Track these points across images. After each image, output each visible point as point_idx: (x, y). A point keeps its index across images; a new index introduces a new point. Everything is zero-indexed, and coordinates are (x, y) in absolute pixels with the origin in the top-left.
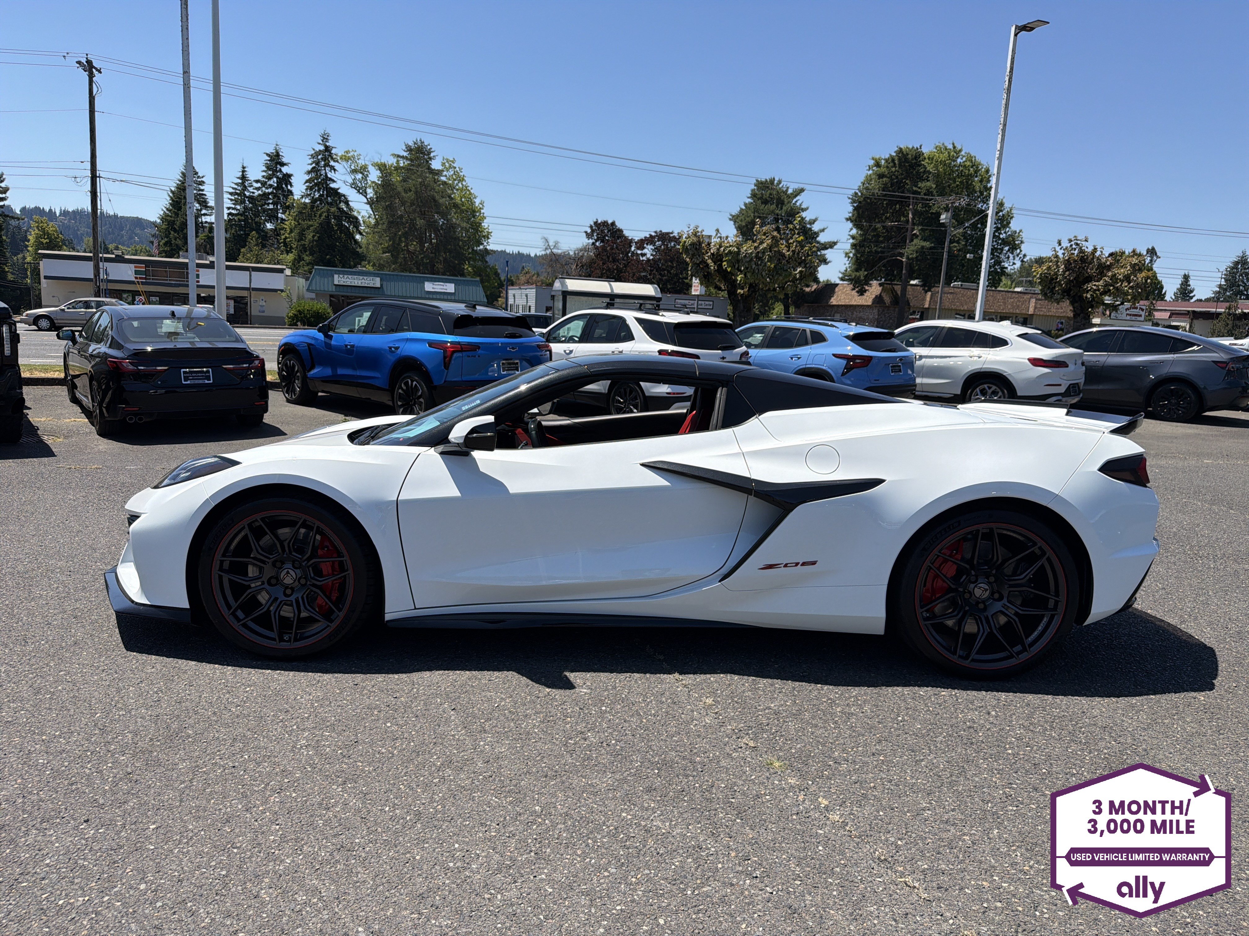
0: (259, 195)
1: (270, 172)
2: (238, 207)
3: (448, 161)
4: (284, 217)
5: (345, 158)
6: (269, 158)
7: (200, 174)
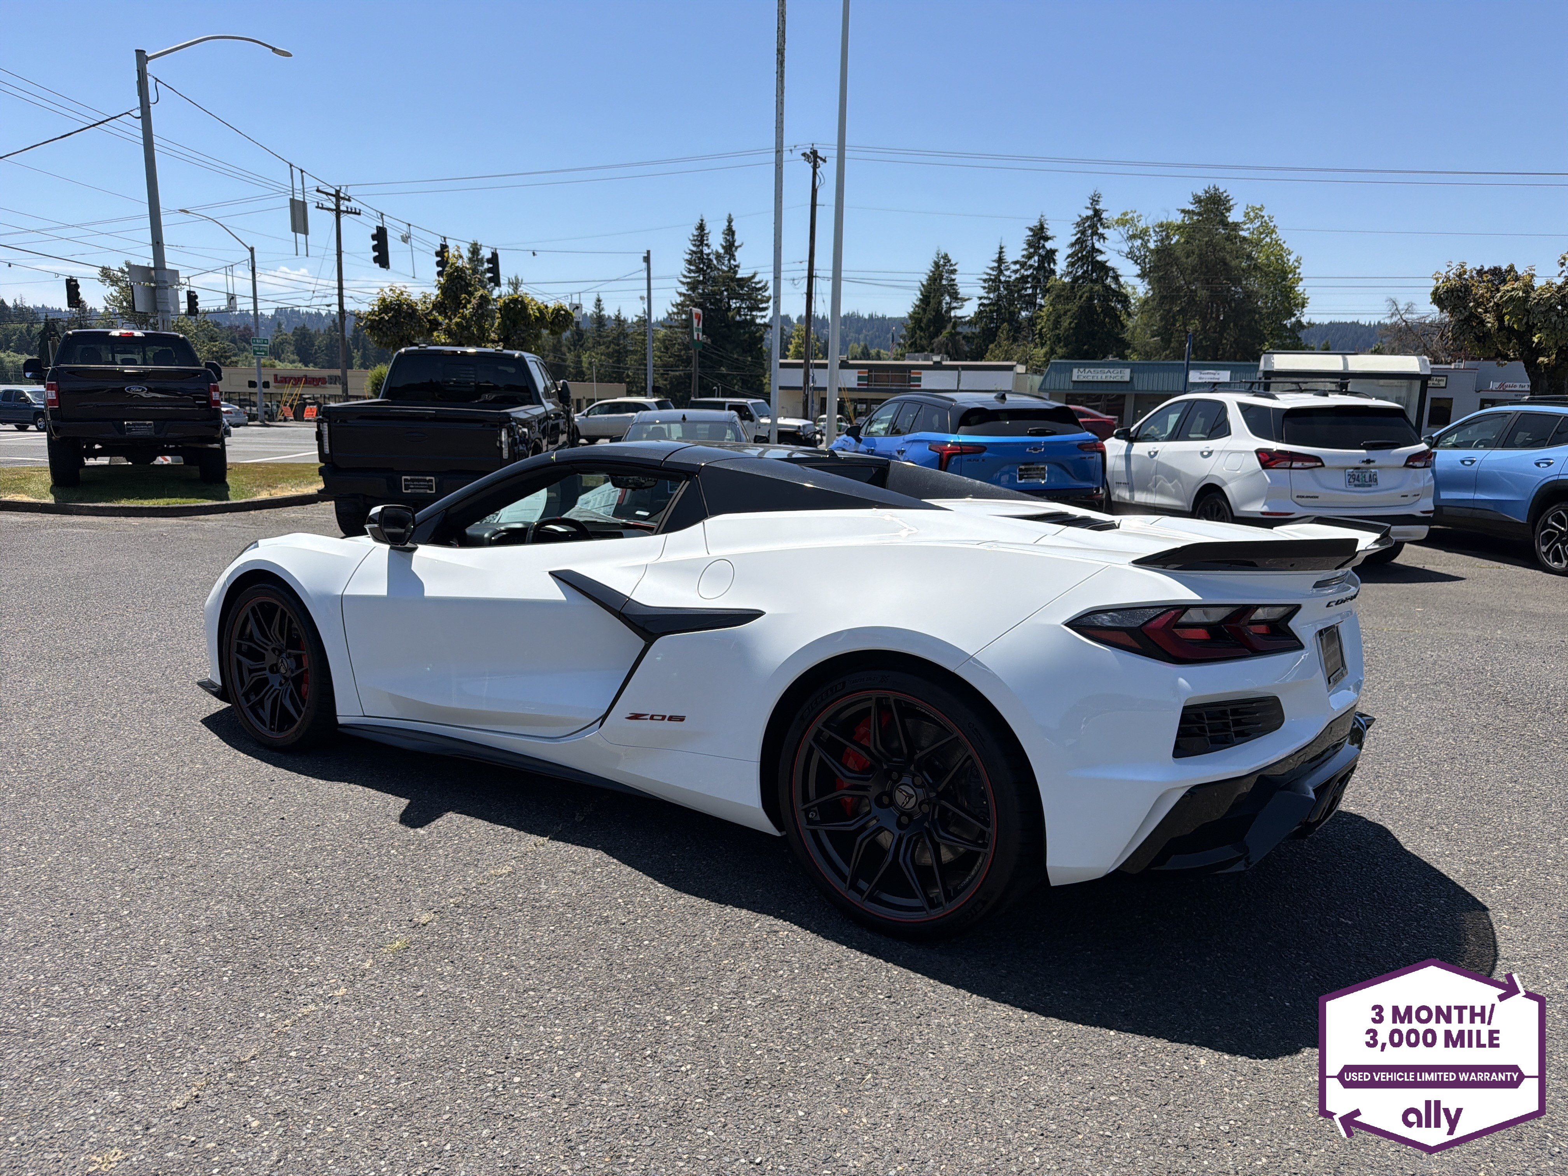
0: (1017, 279)
1: (1032, 250)
2: (991, 296)
3: (1253, 209)
4: (1043, 302)
5: (1123, 222)
6: (1031, 234)
7: (953, 262)
